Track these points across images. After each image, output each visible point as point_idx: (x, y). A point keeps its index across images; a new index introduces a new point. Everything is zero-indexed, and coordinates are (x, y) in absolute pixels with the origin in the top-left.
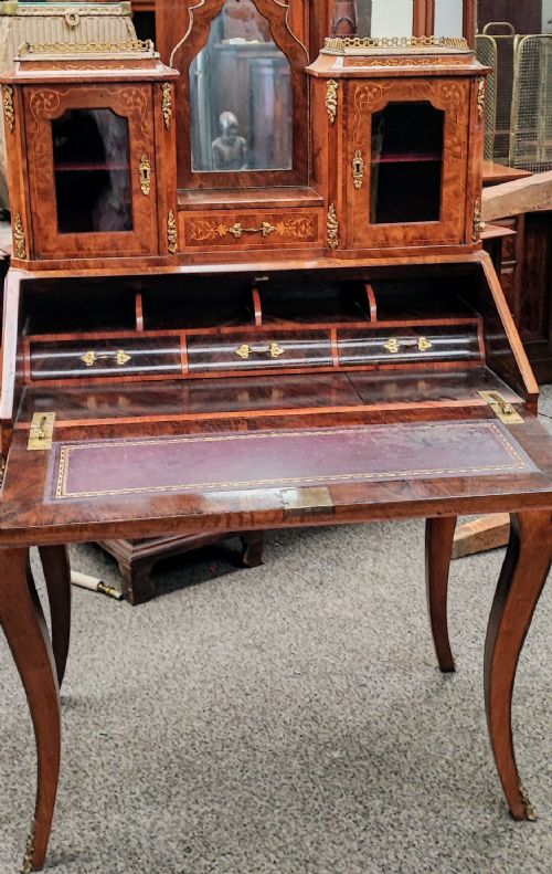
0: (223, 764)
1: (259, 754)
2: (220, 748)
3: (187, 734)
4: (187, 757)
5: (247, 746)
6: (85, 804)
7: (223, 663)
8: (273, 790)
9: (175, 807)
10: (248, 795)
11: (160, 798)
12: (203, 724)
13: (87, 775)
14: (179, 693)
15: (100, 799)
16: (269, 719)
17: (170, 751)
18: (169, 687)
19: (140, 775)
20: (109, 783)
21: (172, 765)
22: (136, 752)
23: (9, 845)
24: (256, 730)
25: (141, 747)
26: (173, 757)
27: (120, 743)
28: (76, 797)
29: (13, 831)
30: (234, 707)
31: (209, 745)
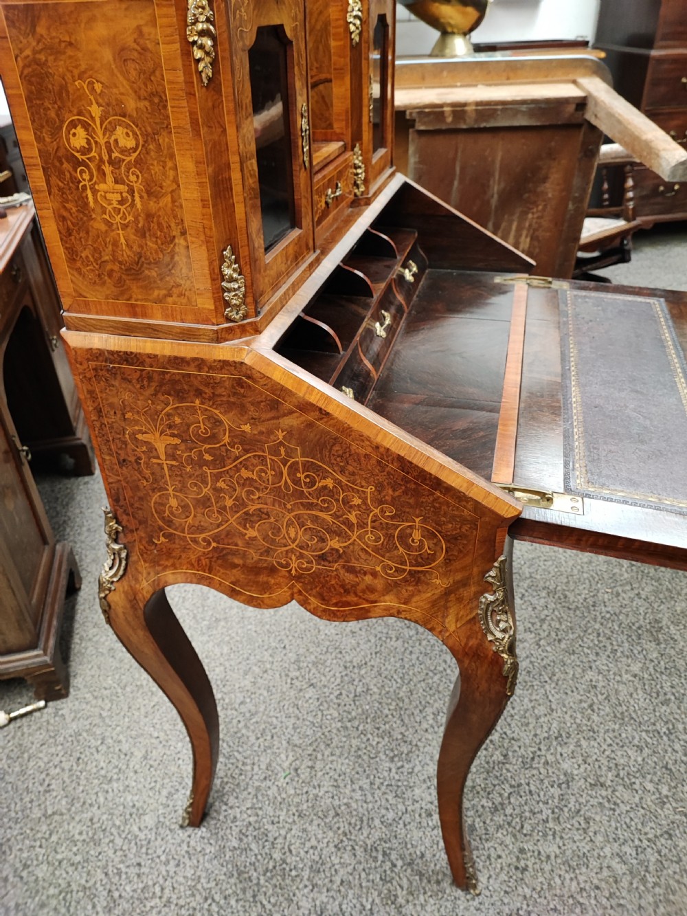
0: (375, 690)
1: (372, 663)
2: (352, 688)
3: (321, 704)
4: (354, 714)
5: (360, 667)
6: (391, 815)
7: (226, 650)
8: (422, 666)
9: (420, 740)
10: (423, 684)
11: (405, 749)
12: (311, 690)
13: (347, 805)
14: (253, 696)
15: (387, 800)
16: (328, 643)
17: (339, 725)
18: (238, 701)
19: (365, 757)
20: (366, 787)
21: (361, 728)
22: (327, 753)
23: (432, 901)
24: (339, 656)
25: (322, 746)
26: (349, 725)
27: (310, 764)
28: (377, 822)
29: (411, 893)
30: (298, 661)
31: (344, 692)
